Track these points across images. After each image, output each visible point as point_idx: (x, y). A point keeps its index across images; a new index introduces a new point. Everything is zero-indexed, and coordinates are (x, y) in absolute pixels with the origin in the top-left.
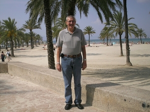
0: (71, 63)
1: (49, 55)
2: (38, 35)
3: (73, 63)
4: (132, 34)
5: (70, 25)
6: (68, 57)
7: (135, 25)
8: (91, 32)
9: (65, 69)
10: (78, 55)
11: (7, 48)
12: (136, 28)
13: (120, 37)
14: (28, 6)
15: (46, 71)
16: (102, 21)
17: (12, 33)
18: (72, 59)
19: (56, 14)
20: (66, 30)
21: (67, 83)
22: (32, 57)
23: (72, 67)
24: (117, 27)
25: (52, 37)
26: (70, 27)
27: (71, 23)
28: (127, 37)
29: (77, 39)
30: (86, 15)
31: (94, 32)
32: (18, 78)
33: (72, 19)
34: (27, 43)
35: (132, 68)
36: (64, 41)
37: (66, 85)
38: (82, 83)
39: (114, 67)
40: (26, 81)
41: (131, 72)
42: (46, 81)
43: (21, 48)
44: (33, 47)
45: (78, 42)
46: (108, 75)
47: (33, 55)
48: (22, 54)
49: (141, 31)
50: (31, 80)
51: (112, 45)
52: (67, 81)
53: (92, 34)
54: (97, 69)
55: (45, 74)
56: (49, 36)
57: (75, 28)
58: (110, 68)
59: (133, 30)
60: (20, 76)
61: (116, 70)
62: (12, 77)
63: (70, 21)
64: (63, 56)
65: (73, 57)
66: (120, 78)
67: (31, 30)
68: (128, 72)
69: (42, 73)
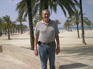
0: (47, 49)
1: (31, 39)
2: (26, 26)
3: (49, 49)
4: (85, 24)
5: (45, 17)
6: (44, 44)
7: (86, 18)
8: (58, 23)
9: (42, 54)
10: (52, 42)
11: (6, 34)
12: (88, 20)
13: (77, 26)
14: (17, 7)
15: (28, 52)
16: (66, 16)
17: (9, 24)
18: (48, 46)
19: (36, 12)
20: (42, 22)
21: (44, 65)
22: (21, 39)
23: (48, 52)
24: (75, 20)
25: (33, 27)
26: (46, 19)
27: (46, 16)
28: (82, 26)
29: (51, 28)
30: (56, 12)
31: (60, 23)
32: (9, 56)
33: (47, 13)
34: (19, 30)
35: (86, 46)
36: (41, 30)
37: (43, 67)
38: (56, 64)
39: (74, 46)
40: (14, 59)
41: (86, 49)
42: (28, 60)
43: (15, 33)
44: (22, 33)
45: (52, 31)
46: (71, 51)
47: (22, 38)
48: (15, 37)
49: (90, 22)
50: (17, 58)
51: (72, 31)
52: (44, 64)
53: (59, 24)
54: (64, 47)
55: (27, 55)
56: (31, 26)
57: (50, 19)
58: (72, 46)
59: (85, 22)
60: (10, 55)
61: (76, 48)
62: (5, 55)
63: (45, 14)
64: (40, 43)
65: (49, 44)
66: (80, 53)
67: (21, 23)
68: (84, 49)
69: (25, 54)
